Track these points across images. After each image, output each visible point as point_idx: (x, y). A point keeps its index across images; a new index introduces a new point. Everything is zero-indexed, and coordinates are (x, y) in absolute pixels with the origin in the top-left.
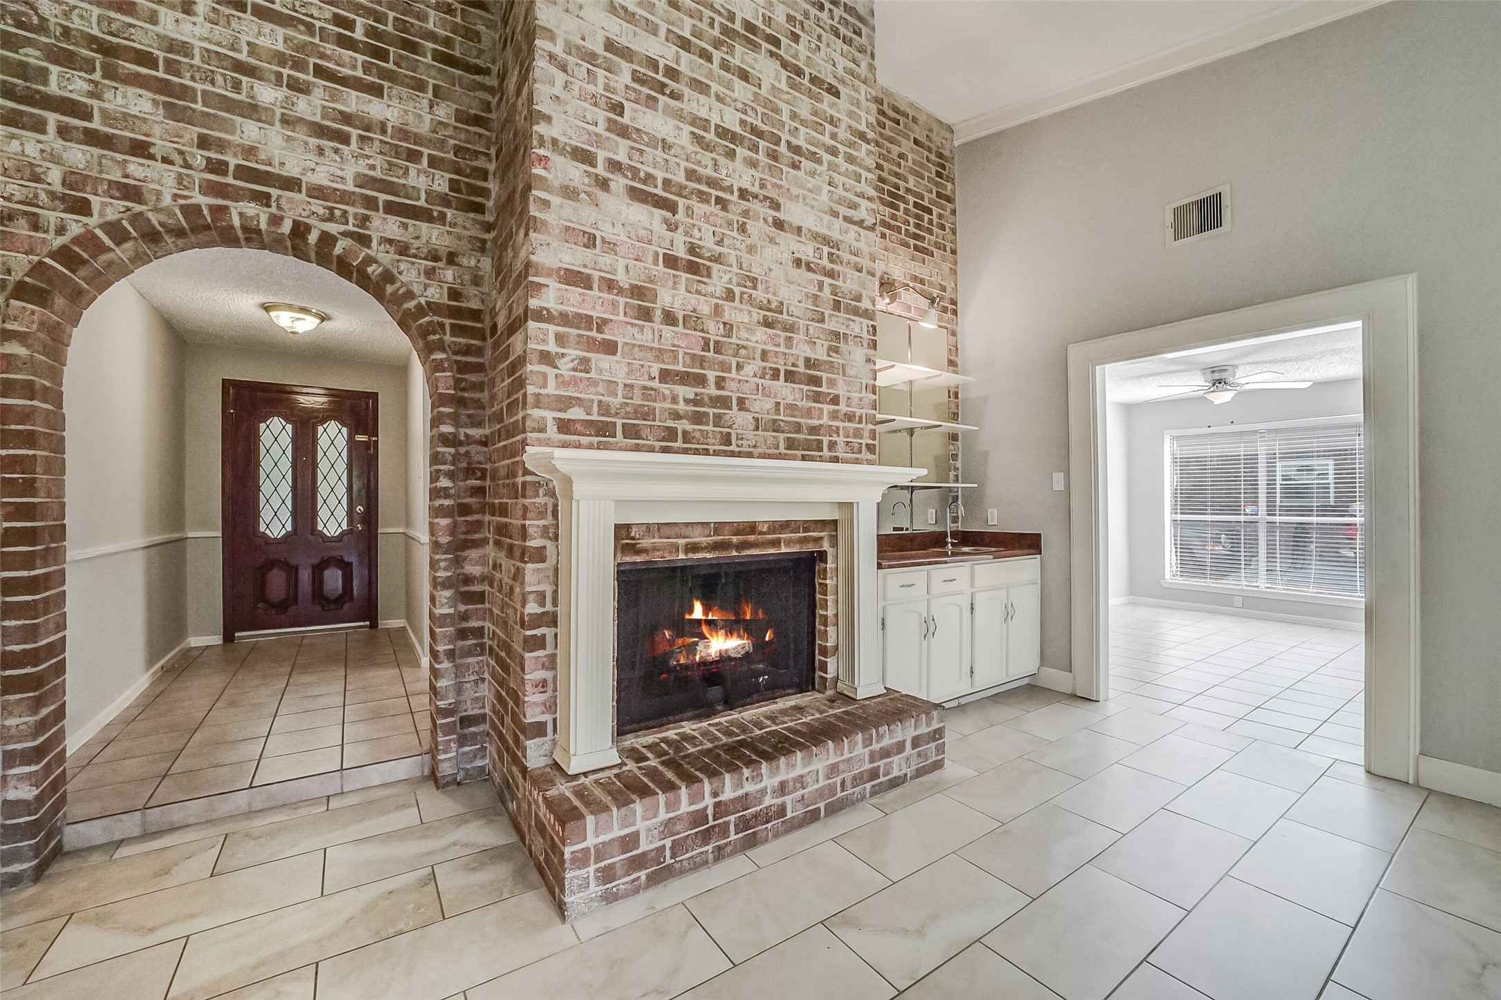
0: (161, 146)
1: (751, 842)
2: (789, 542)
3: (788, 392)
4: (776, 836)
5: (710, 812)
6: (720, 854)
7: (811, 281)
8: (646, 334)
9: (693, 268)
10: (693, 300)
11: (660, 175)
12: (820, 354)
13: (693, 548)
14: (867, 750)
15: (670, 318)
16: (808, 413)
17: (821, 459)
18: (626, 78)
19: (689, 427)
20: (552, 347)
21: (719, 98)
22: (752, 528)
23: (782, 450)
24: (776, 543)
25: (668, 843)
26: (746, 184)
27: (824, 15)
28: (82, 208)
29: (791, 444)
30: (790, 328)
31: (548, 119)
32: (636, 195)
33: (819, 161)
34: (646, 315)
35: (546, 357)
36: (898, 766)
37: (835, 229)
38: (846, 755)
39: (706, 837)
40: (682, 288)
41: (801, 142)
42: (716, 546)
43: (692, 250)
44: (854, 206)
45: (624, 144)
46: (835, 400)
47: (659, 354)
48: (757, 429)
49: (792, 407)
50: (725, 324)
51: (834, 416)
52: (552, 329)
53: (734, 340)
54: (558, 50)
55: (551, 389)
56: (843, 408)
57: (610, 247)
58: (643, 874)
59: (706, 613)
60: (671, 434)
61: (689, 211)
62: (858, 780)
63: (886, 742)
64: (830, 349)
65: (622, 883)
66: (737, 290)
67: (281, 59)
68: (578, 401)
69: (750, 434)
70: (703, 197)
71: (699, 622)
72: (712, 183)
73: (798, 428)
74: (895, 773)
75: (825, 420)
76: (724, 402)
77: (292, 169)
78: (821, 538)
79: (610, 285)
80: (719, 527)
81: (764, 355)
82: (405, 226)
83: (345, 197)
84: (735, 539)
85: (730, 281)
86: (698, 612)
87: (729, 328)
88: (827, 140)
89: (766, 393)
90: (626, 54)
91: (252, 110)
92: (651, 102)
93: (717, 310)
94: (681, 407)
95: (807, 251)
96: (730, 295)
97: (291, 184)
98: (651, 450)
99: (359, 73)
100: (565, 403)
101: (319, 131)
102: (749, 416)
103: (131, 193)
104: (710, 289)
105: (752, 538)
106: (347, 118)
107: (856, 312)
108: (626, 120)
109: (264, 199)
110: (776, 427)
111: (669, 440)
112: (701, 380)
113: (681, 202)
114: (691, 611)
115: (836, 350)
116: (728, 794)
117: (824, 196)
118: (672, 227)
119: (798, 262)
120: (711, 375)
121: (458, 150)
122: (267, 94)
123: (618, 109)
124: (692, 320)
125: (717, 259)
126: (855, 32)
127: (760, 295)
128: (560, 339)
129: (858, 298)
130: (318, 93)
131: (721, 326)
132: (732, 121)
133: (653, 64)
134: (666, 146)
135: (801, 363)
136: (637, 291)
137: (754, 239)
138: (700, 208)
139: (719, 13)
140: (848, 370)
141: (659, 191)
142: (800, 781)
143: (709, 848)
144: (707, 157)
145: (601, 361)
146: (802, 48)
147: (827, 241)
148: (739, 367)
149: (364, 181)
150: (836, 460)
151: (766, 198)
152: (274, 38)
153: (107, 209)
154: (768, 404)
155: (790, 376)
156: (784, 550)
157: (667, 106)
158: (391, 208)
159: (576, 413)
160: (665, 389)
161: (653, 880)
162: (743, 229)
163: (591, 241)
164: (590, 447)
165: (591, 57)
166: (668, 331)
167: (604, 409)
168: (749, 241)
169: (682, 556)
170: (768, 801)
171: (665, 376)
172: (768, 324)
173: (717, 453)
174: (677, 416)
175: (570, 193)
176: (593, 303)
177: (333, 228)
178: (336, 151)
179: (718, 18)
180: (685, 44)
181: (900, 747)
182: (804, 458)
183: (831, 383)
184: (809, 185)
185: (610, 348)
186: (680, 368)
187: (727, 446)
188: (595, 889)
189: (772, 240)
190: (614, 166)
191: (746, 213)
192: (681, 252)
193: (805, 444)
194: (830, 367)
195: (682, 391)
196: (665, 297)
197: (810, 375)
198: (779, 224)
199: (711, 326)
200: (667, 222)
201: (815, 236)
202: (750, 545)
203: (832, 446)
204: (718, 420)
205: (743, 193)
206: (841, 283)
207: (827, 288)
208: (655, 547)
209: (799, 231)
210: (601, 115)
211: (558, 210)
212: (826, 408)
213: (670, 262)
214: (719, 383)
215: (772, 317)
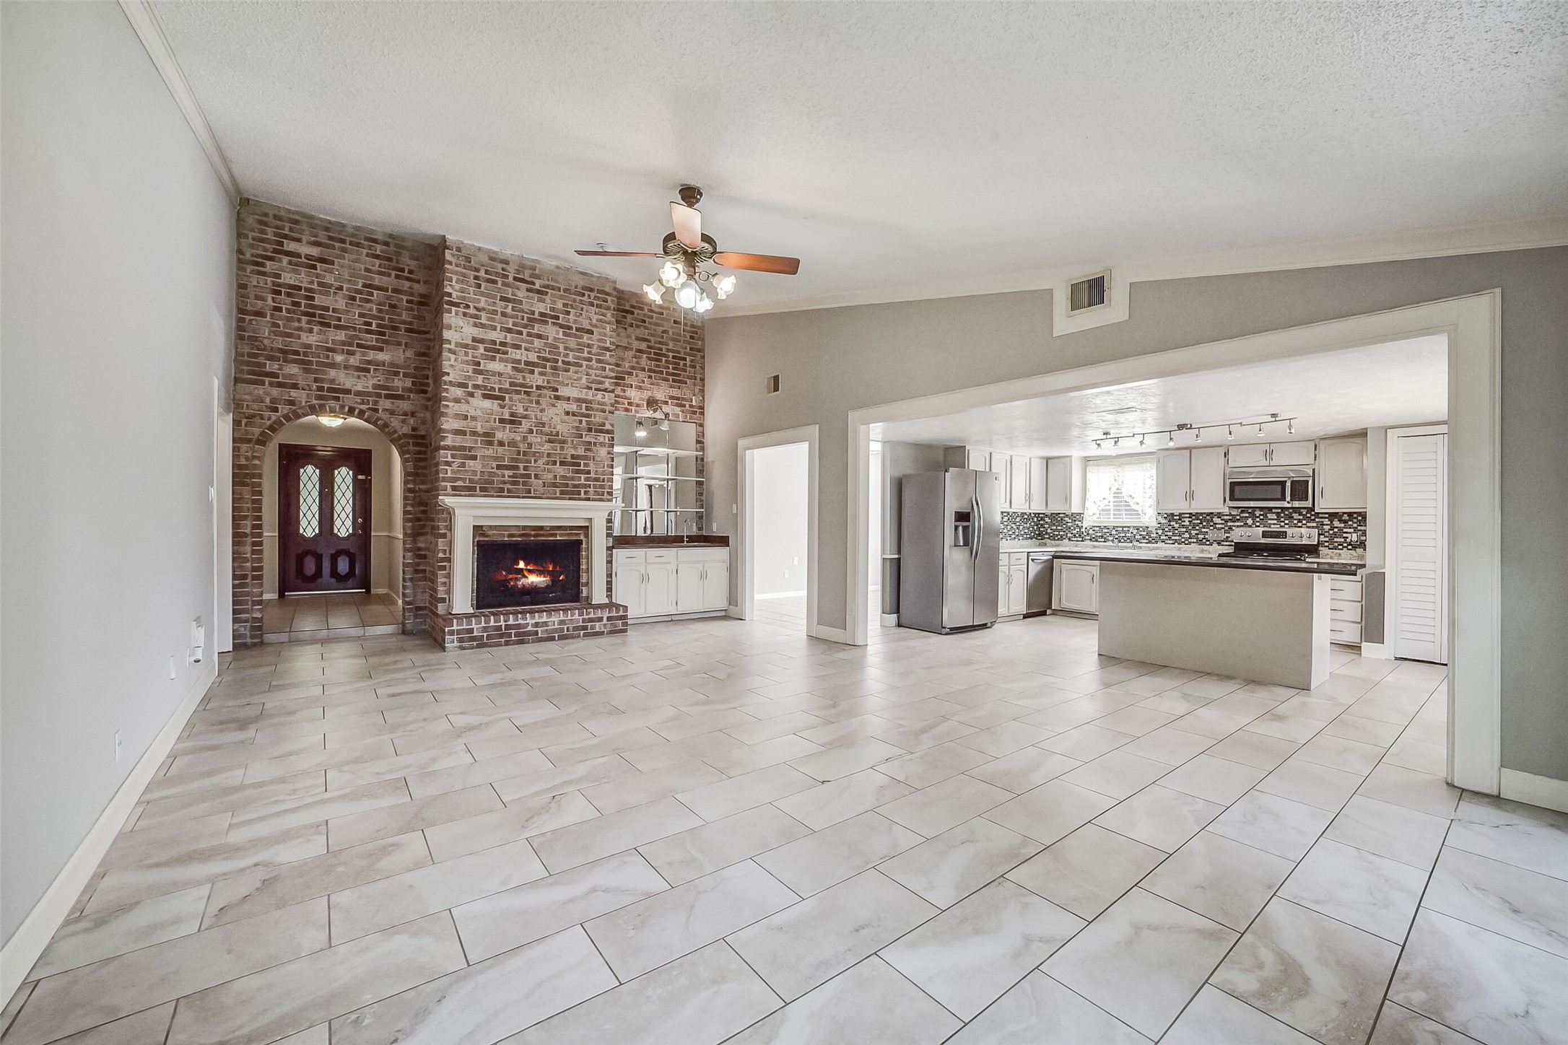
0: (301, 383)
1: (521, 642)
2: (561, 535)
3: (560, 470)
4: (533, 642)
5: (503, 627)
6: (507, 643)
7: (575, 421)
8: (490, 452)
9: (512, 422)
10: (512, 435)
11: (497, 387)
12: (581, 451)
13: (512, 536)
14: (581, 617)
15: (501, 444)
16: (573, 479)
17: (580, 499)
18: (482, 351)
19: (510, 487)
20: (450, 459)
21: (526, 349)
22: (541, 528)
23: (558, 495)
24: (555, 535)
25: (485, 634)
26: (540, 383)
27: (585, 298)
28: (276, 410)
29: (562, 493)
30: (564, 442)
31: (448, 374)
32: (486, 396)
33: (581, 366)
34: (491, 443)
35: (448, 464)
36: (598, 627)
37: (589, 395)
38: (569, 617)
39: (501, 636)
40: (508, 431)
41: (571, 359)
42: (525, 535)
43: (512, 414)
44: (602, 383)
45: (480, 377)
46: (589, 472)
47: (496, 459)
48: (544, 486)
49: (563, 477)
50: (528, 444)
51: (587, 479)
52: (449, 452)
53: (533, 450)
54: (452, 346)
55: (449, 474)
56: (593, 475)
57: (474, 418)
58: (475, 643)
59: (526, 565)
60: (502, 490)
61: (511, 399)
62: (575, 629)
63: (592, 616)
64: (585, 449)
65: (466, 644)
66: (535, 429)
67: (344, 343)
68: (460, 479)
69: (541, 489)
70: (518, 392)
71: (522, 570)
72: (522, 385)
73: (567, 485)
74: (597, 630)
75: (583, 481)
76: (529, 476)
77: (348, 386)
78: (580, 534)
79: (474, 433)
80: (525, 527)
81: (549, 455)
82: (393, 403)
83: (369, 394)
84: (533, 533)
85: (531, 426)
86: (522, 565)
87: (530, 445)
88: (586, 355)
89: (549, 471)
90: (482, 341)
91: (333, 365)
92: (493, 359)
93: (525, 438)
94: (507, 478)
95: (573, 407)
96: (531, 431)
97: (348, 392)
98: (492, 496)
99: (374, 343)
100: (455, 480)
101: (359, 369)
102: (541, 482)
103: (292, 403)
104: (521, 430)
105: (542, 532)
106: (369, 362)
107: (602, 431)
108: (482, 367)
109: (337, 399)
110: (554, 485)
111: (500, 493)
112: (517, 468)
113: (507, 396)
114: (518, 564)
115: (589, 450)
116: (511, 622)
117: (584, 381)
118: (502, 407)
119: (567, 413)
120: (521, 465)
121: (415, 368)
122: (339, 358)
123: (478, 364)
124: (512, 444)
125: (525, 417)
126: (604, 301)
127: (546, 429)
128: (453, 456)
129: (604, 425)
130: (358, 354)
131: (526, 445)
132: (533, 357)
133: (494, 342)
134: (500, 374)
135: (569, 457)
136: (486, 435)
137: (544, 406)
138: (516, 397)
139: (527, 313)
140: (596, 458)
141: (497, 393)
142: (545, 624)
143: (503, 640)
144: (520, 376)
145: (472, 463)
146: (571, 317)
147: (585, 401)
148: (535, 461)
149: (376, 387)
150: (588, 499)
151: (550, 387)
152: (341, 336)
153: (284, 409)
154: (550, 476)
155: (562, 463)
156: (558, 538)
157: (500, 358)
158: (387, 396)
159: (459, 483)
160: (499, 472)
161: (479, 646)
162: (538, 402)
163: (466, 417)
164: (465, 496)
165: (466, 346)
166: (500, 449)
167: (471, 481)
168: (541, 407)
169: (506, 539)
170: (529, 628)
171: (499, 467)
172: (550, 441)
173: (523, 497)
174: (504, 483)
175: (457, 401)
176: (467, 441)
177: (363, 407)
178: (365, 376)
179: (526, 315)
180: (509, 330)
181: (600, 619)
182: (570, 499)
183: (586, 465)
184: (575, 378)
185: (474, 458)
186: (506, 463)
187: (528, 494)
188: (456, 644)
189: (554, 405)
190: (476, 387)
191: (540, 396)
192: (507, 417)
193: (571, 492)
194: (585, 458)
195: (507, 473)
196: (499, 435)
197: (574, 462)
198: (557, 398)
199: (521, 445)
200: (500, 405)
201: (578, 400)
202: (540, 535)
203: (586, 493)
204: (524, 483)
205: (538, 387)
206: (593, 419)
207: (584, 423)
208: (494, 535)
209: (568, 399)
210: (471, 368)
211: (452, 408)
212: (583, 476)
213: (502, 421)
214: (525, 468)
215: (553, 439)
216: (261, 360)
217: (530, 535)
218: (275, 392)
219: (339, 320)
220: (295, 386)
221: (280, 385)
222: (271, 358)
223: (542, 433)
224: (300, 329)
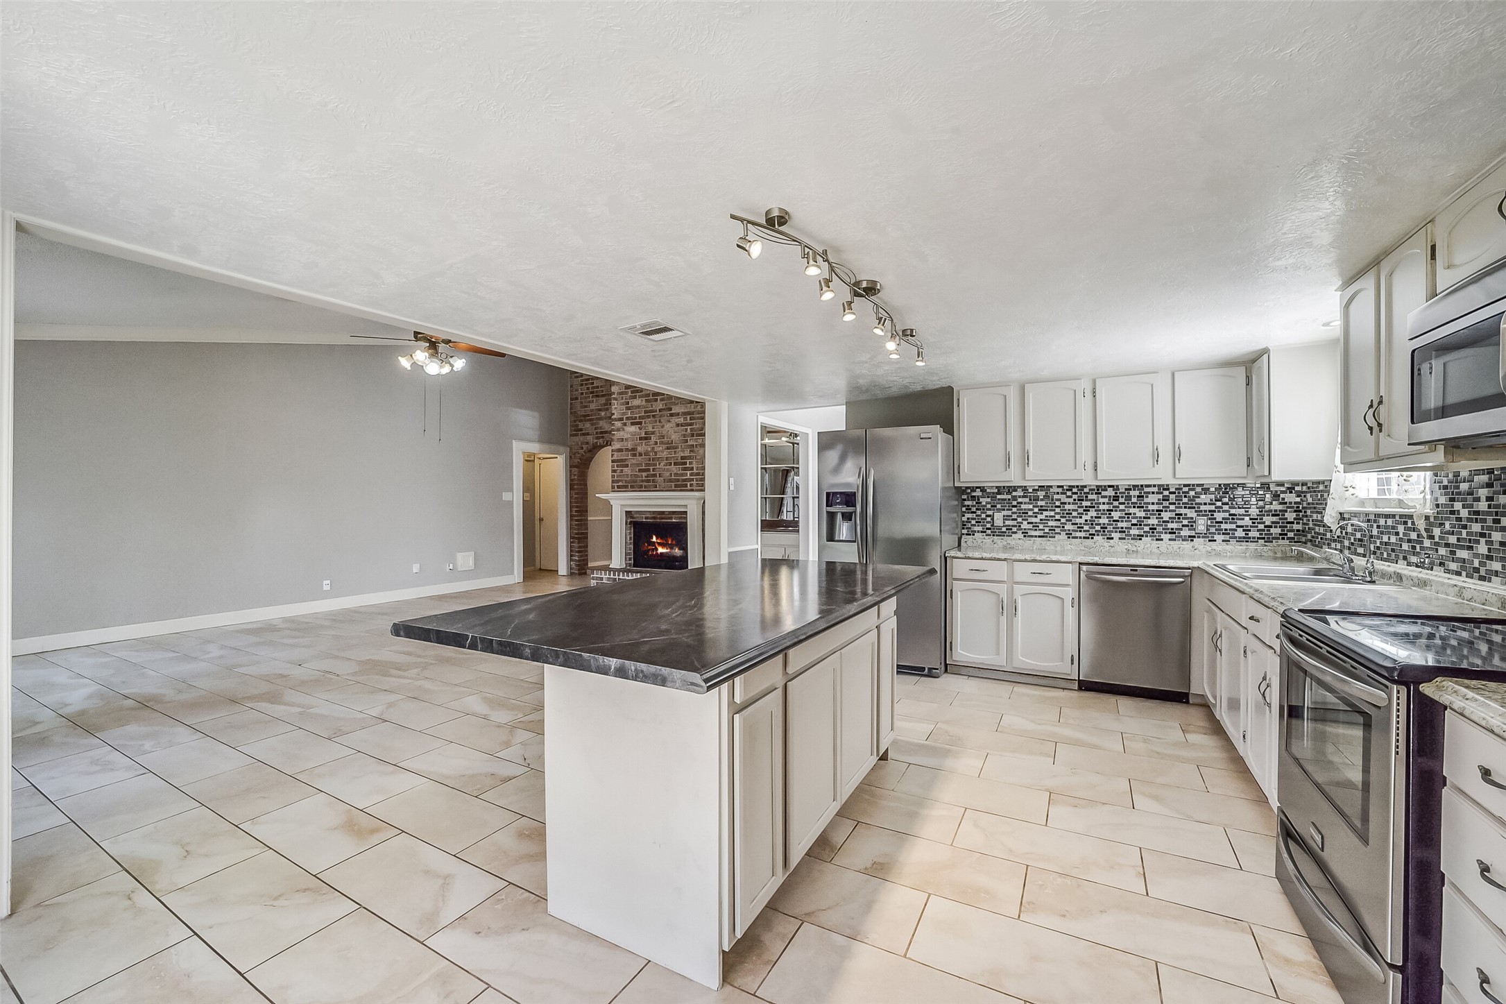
3: (674, 469)
7: (683, 430)
9: (646, 438)
10: (646, 448)
12: (687, 453)
13: (646, 518)
15: (640, 454)
16: (682, 475)
17: (687, 491)
18: (630, 394)
19: (646, 484)
20: (616, 468)
22: (663, 513)
23: (673, 488)
24: (671, 518)
26: (661, 407)
28: (581, 448)
29: (676, 486)
30: (676, 448)
31: (614, 414)
32: (633, 424)
34: (635, 455)
35: (614, 471)
37: (692, 408)
40: (644, 445)
42: (654, 518)
43: (646, 433)
45: (630, 411)
46: (692, 469)
47: (638, 465)
48: (665, 482)
49: (676, 474)
50: (655, 452)
51: (691, 475)
52: (616, 464)
53: (658, 456)
54: (616, 396)
55: (616, 478)
56: (695, 471)
57: (627, 440)
59: (656, 539)
60: (641, 486)
61: (645, 422)
64: (690, 451)
66: (658, 441)
68: (621, 481)
69: (663, 484)
70: (649, 417)
71: (654, 543)
72: (651, 411)
73: (678, 480)
75: (688, 477)
76: (655, 475)
79: (627, 450)
80: (654, 513)
81: (667, 459)
84: (658, 516)
85: (656, 439)
86: (654, 539)
89: (668, 470)
91: (600, 419)
92: (635, 397)
93: (653, 448)
94: (644, 478)
95: (681, 420)
96: (656, 443)
98: (636, 491)
100: (618, 481)
102: (663, 479)
103: (587, 443)
104: (651, 443)
105: (664, 516)
109: (603, 437)
110: (671, 481)
111: (641, 489)
112: (649, 470)
114: (652, 539)
115: (692, 451)
118: (641, 429)
119: (678, 425)
120: (651, 468)
122: (603, 414)
123: (628, 403)
124: (647, 453)
125: (653, 433)
127: (665, 440)
128: (617, 466)
134: (639, 407)
135: (679, 458)
136: (633, 450)
137: (664, 423)
138: (648, 420)
140: (697, 457)
141: (638, 420)
144: (649, 405)
145: (625, 469)
147: (688, 413)
148: (659, 464)
150: (692, 490)
151: (667, 408)
154: (668, 474)
155: (675, 464)
156: (674, 520)
159: (620, 484)
160: (640, 474)
162: (660, 422)
163: (622, 440)
166: (640, 458)
167: (626, 482)
168: (662, 424)
171: (639, 471)
172: (668, 448)
173: (653, 491)
174: (642, 481)
175: (618, 430)
176: (624, 456)
182: (680, 490)
183: (690, 463)
185: (627, 466)
186: (643, 468)
187: (655, 488)
189: (669, 421)
190: (627, 418)
191: (661, 416)
192: (643, 435)
193: (681, 486)
194: (689, 457)
195: (644, 474)
196: (639, 449)
197: (682, 462)
198: (672, 415)
199: (651, 454)
200: (639, 428)
201: (685, 414)
202: (663, 518)
203: (691, 485)
204: (653, 481)
205: (660, 410)
206: (695, 426)
207: (689, 430)
208: (638, 517)
209: (678, 414)
210: (624, 407)
211: (618, 435)
212: (688, 472)
213: (641, 438)
214: (654, 470)
215: (670, 446)
216: (578, 423)
217: (657, 518)
218: (582, 438)
219: (602, 391)
220: (588, 434)
221: (584, 434)
222: (581, 421)
223: (662, 443)
224: (589, 402)
